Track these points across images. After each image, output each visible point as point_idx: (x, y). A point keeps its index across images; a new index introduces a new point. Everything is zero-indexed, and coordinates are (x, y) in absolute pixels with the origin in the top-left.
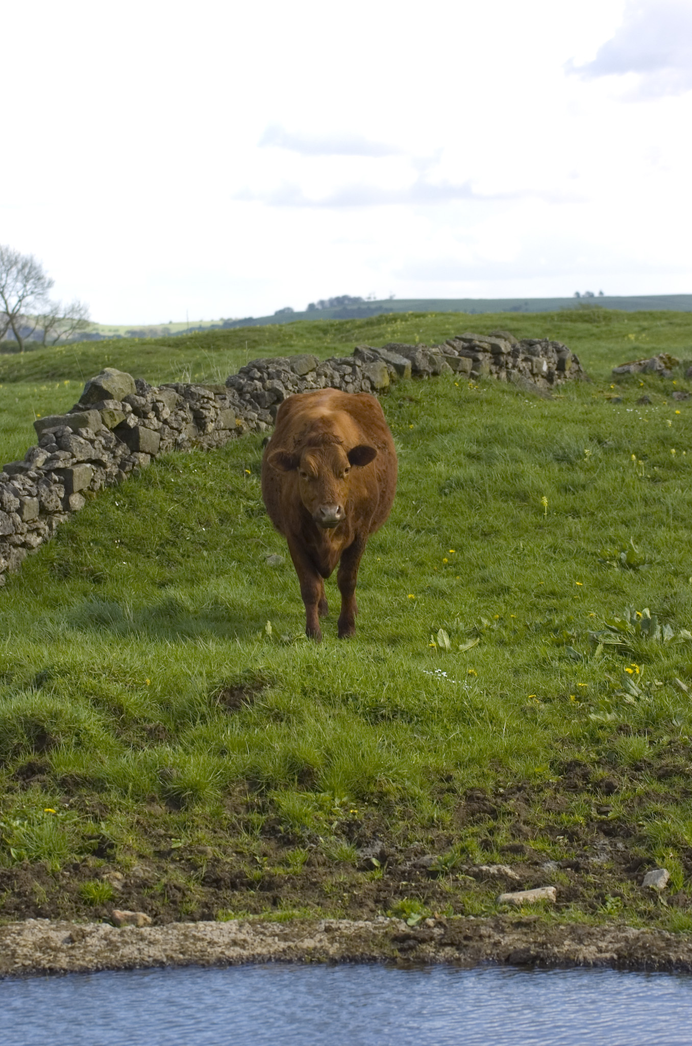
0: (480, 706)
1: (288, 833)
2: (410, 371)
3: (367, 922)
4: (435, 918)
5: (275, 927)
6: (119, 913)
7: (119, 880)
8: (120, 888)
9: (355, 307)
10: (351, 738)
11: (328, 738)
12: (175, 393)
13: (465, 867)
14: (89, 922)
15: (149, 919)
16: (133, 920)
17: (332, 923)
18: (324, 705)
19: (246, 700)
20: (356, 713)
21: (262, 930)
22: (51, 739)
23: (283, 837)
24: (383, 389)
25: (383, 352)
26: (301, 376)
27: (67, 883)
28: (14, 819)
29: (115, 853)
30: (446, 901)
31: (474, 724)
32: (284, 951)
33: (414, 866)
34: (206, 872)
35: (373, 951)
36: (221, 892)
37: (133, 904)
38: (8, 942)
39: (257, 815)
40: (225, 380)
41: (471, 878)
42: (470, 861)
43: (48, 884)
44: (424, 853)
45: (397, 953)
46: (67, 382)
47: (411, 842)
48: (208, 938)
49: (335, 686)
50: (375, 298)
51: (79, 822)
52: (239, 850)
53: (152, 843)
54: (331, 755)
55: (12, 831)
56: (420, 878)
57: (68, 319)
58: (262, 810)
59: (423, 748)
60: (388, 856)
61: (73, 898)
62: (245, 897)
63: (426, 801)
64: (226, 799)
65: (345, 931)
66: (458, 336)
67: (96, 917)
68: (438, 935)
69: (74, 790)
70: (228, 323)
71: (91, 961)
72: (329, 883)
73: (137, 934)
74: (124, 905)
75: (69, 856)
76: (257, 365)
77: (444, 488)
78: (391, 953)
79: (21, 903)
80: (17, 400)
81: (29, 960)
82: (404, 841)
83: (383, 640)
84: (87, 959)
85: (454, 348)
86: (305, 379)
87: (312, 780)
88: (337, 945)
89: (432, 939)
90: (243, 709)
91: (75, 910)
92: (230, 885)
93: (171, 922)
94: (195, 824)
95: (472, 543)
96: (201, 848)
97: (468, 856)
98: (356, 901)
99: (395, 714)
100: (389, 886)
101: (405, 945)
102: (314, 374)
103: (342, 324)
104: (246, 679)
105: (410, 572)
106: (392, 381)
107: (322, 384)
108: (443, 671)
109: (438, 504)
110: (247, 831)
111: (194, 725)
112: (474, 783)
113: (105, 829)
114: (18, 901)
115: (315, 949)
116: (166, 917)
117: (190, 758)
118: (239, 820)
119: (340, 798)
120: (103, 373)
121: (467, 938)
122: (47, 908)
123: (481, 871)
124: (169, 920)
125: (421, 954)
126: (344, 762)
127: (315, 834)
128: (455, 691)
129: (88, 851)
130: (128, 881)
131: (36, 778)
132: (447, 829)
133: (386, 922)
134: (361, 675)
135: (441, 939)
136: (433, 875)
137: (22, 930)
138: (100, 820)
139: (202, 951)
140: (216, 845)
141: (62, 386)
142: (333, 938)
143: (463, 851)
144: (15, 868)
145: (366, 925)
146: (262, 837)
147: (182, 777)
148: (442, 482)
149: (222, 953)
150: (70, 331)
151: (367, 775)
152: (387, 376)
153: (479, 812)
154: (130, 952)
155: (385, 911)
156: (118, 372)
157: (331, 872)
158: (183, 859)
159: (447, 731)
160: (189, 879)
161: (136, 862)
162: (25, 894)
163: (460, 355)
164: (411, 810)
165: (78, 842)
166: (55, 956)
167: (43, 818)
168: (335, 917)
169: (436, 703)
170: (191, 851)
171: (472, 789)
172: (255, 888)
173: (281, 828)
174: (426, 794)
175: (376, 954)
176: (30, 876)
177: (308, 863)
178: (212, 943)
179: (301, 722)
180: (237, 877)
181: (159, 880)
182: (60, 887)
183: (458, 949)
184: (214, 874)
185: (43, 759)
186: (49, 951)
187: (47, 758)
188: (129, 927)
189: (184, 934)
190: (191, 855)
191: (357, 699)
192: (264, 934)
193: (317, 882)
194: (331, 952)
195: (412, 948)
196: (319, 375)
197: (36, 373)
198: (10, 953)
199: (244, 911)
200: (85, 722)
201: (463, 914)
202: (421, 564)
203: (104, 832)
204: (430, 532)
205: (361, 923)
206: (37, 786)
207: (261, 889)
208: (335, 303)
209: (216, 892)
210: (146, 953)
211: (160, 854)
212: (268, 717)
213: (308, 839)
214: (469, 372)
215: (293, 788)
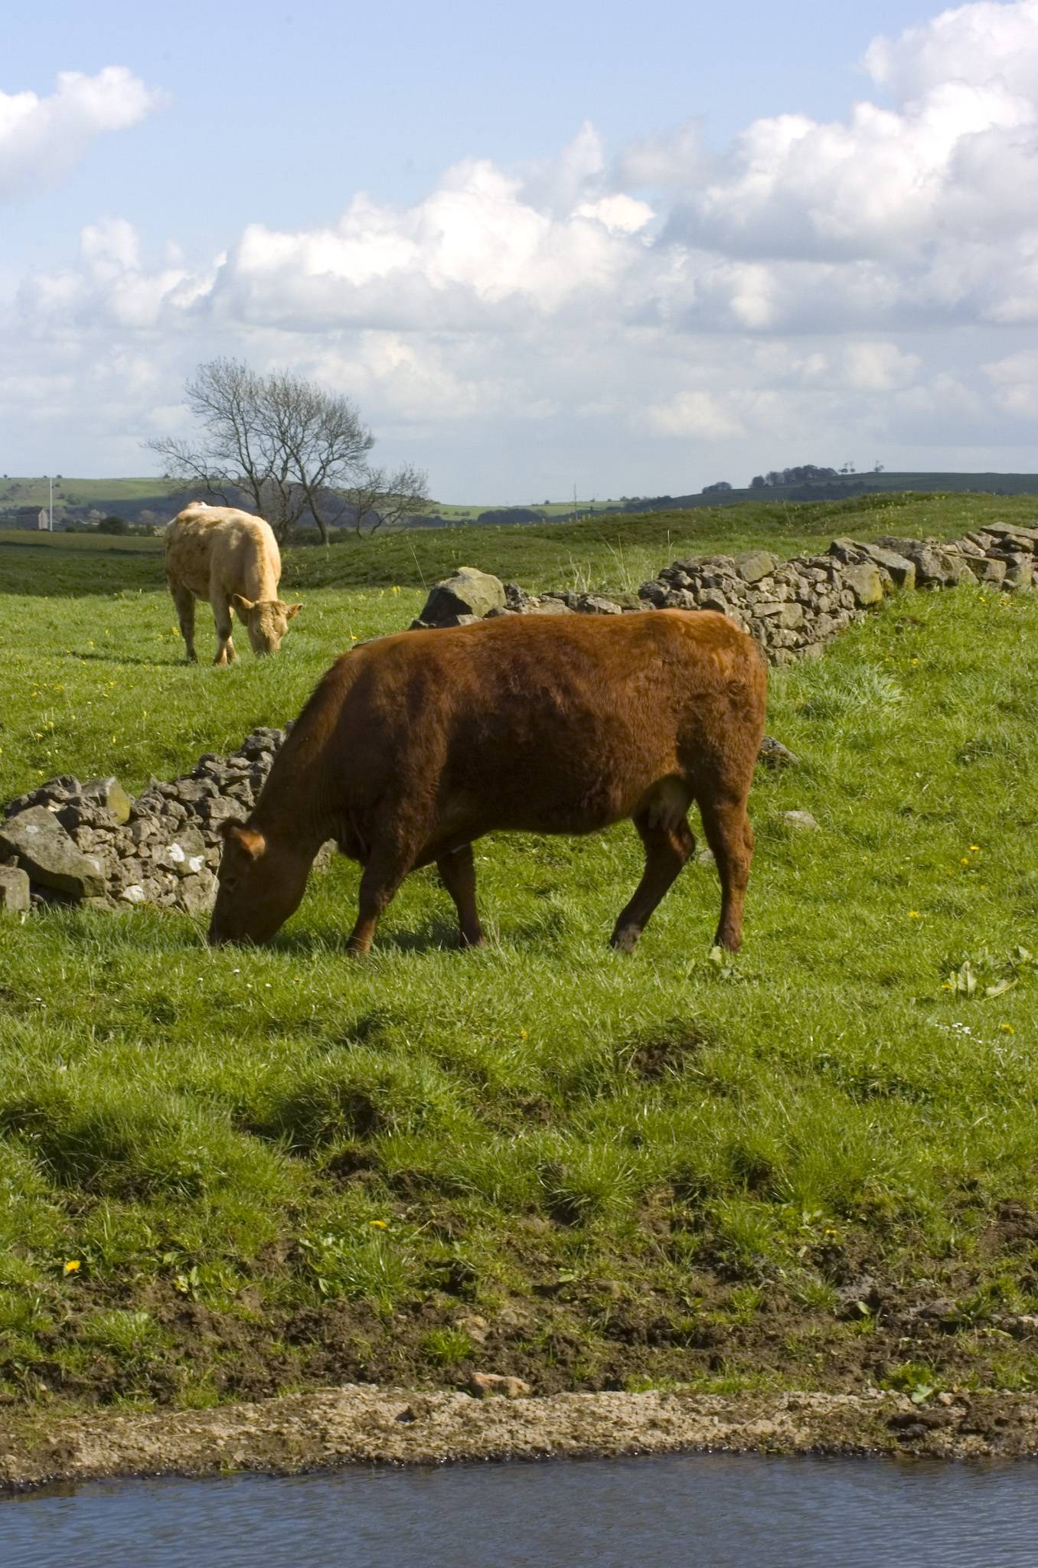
0: (1020, 1078)
1: (733, 1263)
2: (914, 578)
3: (851, 1397)
4: (952, 1392)
5: (714, 1402)
6: (481, 1378)
7: (480, 1328)
8: (481, 1339)
9: (824, 484)
10: (828, 1122)
11: (793, 1123)
12: (563, 606)
13: (997, 1317)
14: (437, 1389)
15: (526, 1388)
16: (502, 1389)
17: (799, 1397)
18: (787, 1073)
19: (671, 1064)
20: (835, 1085)
21: (695, 1406)
22: (380, 1118)
23: (725, 1269)
24: (873, 604)
25: (873, 549)
26: (751, 583)
27: (404, 1332)
28: (325, 1235)
29: (475, 1288)
30: (969, 1368)
31: (1010, 1105)
32: (727, 1437)
33: (922, 1314)
34: (611, 1318)
35: (860, 1440)
36: (632, 1348)
37: (502, 1363)
38: (316, 1417)
39: (687, 1235)
40: (638, 588)
41: (1006, 1334)
42: (1004, 1307)
43: (375, 1333)
44: (935, 1295)
45: (896, 1444)
46: (394, 589)
47: (916, 1280)
48: (613, 1416)
49: (805, 1045)
50: (853, 470)
51: (419, 1241)
52: (659, 1287)
53: (530, 1274)
54: (797, 1148)
55: (322, 1253)
56: (930, 1331)
57: (395, 495)
58: (696, 1226)
59: (934, 1139)
60: (882, 1300)
61: (412, 1354)
62: (668, 1357)
63: (938, 1219)
64: (640, 1212)
65: (818, 1409)
66: (985, 527)
67: (446, 1382)
68: (958, 1417)
69: (413, 1192)
70: (634, 506)
71: (439, 1448)
72: (795, 1338)
73: (509, 1408)
74: (488, 1365)
75: (406, 1292)
76: (685, 565)
77: (962, 754)
78: (887, 1443)
79: (335, 1359)
80: (321, 614)
81: (347, 1444)
82: (905, 1278)
83: (872, 979)
84: (433, 1445)
85: (979, 545)
86: (757, 588)
87: (768, 1184)
88: (806, 1430)
89: (948, 1423)
90: (667, 1078)
91: (415, 1372)
92: (646, 1338)
93: (559, 1392)
94: (594, 1247)
95: (1006, 836)
96: (603, 1282)
97: (1001, 1301)
98: (834, 1366)
99: (893, 1086)
100: (883, 1343)
101: (908, 1432)
102: (771, 581)
103: (804, 509)
104: (671, 1032)
105: (911, 877)
106: (887, 594)
107: (783, 596)
108: (965, 1025)
109: (954, 777)
110: (672, 1258)
111: (594, 1100)
112: (1009, 1193)
113: (459, 1252)
114: (330, 1357)
115: (774, 1434)
116: (550, 1385)
117: (587, 1149)
118: (660, 1242)
119: (810, 1212)
120: (456, 574)
121: (1000, 1422)
122: (374, 1368)
123: (1021, 1323)
124: (556, 1389)
125: (932, 1447)
126: (816, 1157)
127: (774, 1265)
128: (982, 1055)
129: (436, 1285)
130: (494, 1330)
131: (357, 1175)
132: (969, 1260)
133: (880, 1397)
134: (842, 1030)
135: (962, 1423)
136: (949, 1327)
137: (336, 1400)
138: (452, 1239)
139: (604, 1436)
140: (625, 1279)
141: (391, 595)
142: (801, 1419)
143: (995, 1292)
144: (324, 1309)
145: (850, 1400)
146: (693, 1268)
147: (576, 1176)
148: (961, 744)
149: (635, 1439)
150: (397, 514)
151: (852, 1178)
152: (879, 585)
153: (1018, 1236)
154: (496, 1435)
155: (879, 1381)
156: (479, 573)
157: (796, 1322)
158: (576, 1299)
159: (969, 1115)
160: (585, 1329)
161: (507, 1302)
162: (341, 1346)
163: (987, 556)
164: (917, 1232)
165: (418, 1271)
166: (386, 1440)
167: (368, 1233)
168: (803, 1389)
169: (955, 1072)
170: (589, 1288)
171: (1006, 1202)
172: (684, 1343)
173: (724, 1255)
174: (939, 1208)
175: (864, 1443)
176: (348, 1320)
177: (763, 1308)
178: (619, 1424)
179: (753, 1096)
180: (656, 1326)
181: (540, 1329)
182: (392, 1336)
183: (986, 1439)
184: (623, 1321)
185: (368, 1148)
186: (376, 1431)
187: (372, 1147)
188: (499, 1398)
189: (578, 1410)
190: (588, 1293)
191: (836, 1065)
192: (698, 1412)
193: (777, 1336)
194: (797, 1442)
195: (918, 1436)
196: (777, 582)
197: (349, 575)
198: (318, 1434)
199: (667, 1377)
200: (430, 1093)
201: (993, 1387)
202: (929, 867)
203: (457, 1257)
204: (942, 819)
205: (842, 1398)
206: (358, 1186)
207: (693, 1344)
208: (794, 478)
209: (625, 1349)
210: (521, 1437)
211: (543, 1291)
212: (704, 1091)
213: (764, 1271)
214: (1001, 581)
215: (741, 1196)
